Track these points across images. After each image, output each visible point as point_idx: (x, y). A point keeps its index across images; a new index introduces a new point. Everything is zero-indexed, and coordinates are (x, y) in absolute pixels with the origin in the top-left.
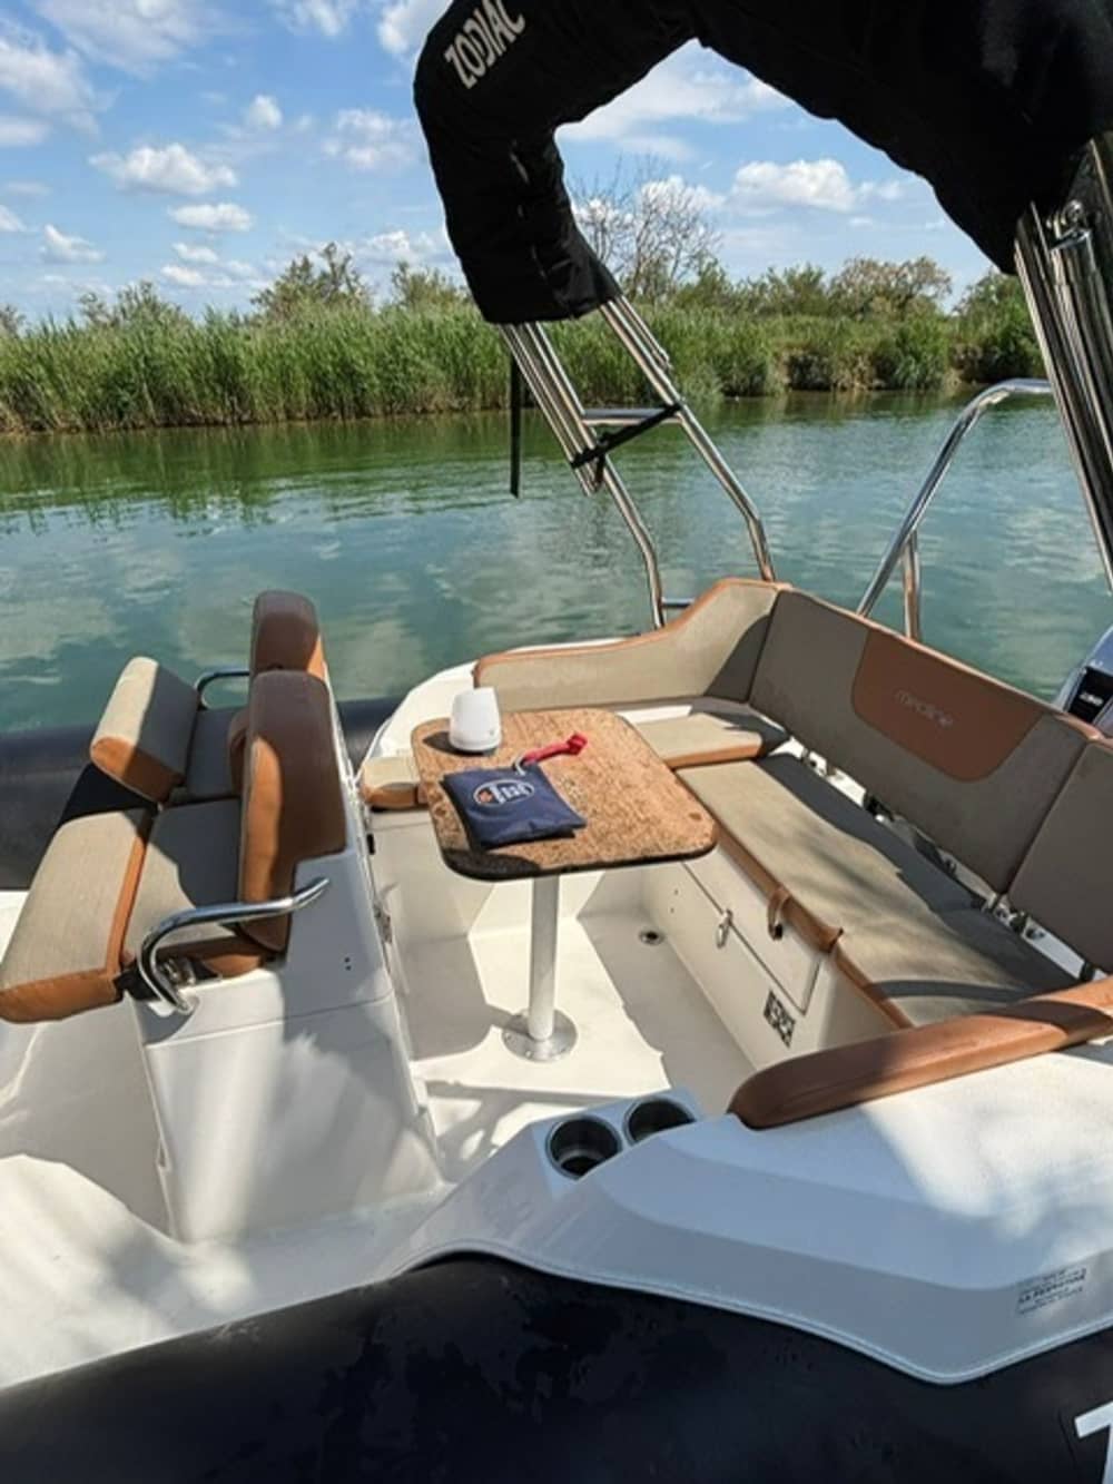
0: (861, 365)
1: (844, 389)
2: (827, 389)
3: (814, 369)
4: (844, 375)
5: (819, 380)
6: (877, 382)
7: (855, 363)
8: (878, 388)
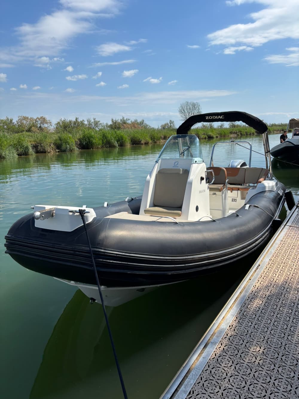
0: (52, 146)
1: (49, 152)
2: (45, 152)
3: (39, 147)
4: (48, 149)
5: (42, 150)
6: (57, 150)
7: (50, 145)
8: (58, 152)
